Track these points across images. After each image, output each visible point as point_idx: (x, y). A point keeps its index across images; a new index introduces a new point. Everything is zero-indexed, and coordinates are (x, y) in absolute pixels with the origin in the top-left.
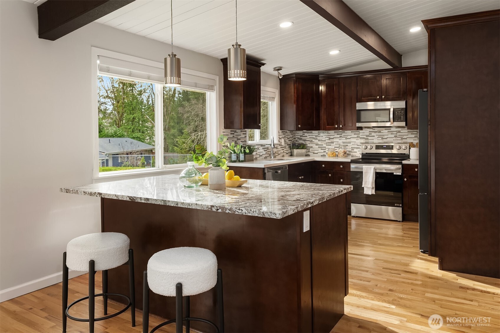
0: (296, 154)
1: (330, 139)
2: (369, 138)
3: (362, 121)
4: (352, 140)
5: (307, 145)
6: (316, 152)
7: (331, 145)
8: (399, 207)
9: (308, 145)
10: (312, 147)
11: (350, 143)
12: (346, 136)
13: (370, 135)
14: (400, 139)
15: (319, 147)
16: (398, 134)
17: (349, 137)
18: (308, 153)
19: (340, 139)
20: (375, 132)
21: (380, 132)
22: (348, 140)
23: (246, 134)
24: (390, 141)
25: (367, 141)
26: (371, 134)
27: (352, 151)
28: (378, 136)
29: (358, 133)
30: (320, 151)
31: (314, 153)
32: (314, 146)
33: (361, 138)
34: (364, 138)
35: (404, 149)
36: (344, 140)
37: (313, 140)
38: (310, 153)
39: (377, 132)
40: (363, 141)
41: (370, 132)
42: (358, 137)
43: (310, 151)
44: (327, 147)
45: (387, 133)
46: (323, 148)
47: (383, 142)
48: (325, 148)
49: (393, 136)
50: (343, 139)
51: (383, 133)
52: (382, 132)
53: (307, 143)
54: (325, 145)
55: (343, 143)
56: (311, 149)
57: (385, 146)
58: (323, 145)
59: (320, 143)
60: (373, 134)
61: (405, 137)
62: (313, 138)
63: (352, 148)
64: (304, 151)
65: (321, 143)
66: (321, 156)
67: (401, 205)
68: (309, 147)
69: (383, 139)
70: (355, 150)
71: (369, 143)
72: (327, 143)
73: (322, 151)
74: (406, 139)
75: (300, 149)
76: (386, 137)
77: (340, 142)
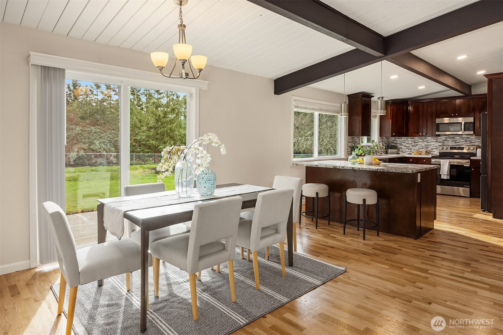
0: (390, 152)
1: (415, 142)
2: (445, 142)
3: (440, 131)
4: (432, 143)
6: (404, 151)
7: (415, 147)
8: (468, 187)
9: (399, 147)
11: (430, 145)
12: (427, 141)
13: (446, 140)
14: (469, 143)
16: (468, 139)
17: (429, 141)
18: (398, 152)
19: (423, 142)
20: (450, 138)
21: (453, 138)
22: (429, 144)
23: (360, 139)
24: (461, 144)
25: (444, 144)
27: (432, 151)
28: (452, 141)
29: (437, 139)
30: (407, 150)
31: (403, 152)
32: (403, 147)
33: (439, 142)
34: (441, 142)
35: (473, 150)
37: (403, 143)
38: (400, 152)
40: (440, 144)
41: (445, 138)
42: (437, 141)
44: (413, 148)
45: (459, 139)
46: (410, 149)
47: (456, 145)
49: (464, 141)
50: (425, 142)
52: (455, 138)
53: (398, 145)
54: (411, 147)
55: (425, 145)
56: (401, 149)
57: (457, 148)
58: (409, 147)
59: (407, 145)
60: (448, 139)
61: (473, 141)
62: (402, 142)
63: (432, 148)
64: (395, 150)
66: (408, 154)
69: (456, 142)
70: (434, 150)
72: (413, 145)
73: (409, 151)
74: (474, 143)
75: (393, 149)
76: (458, 141)
77: (423, 144)
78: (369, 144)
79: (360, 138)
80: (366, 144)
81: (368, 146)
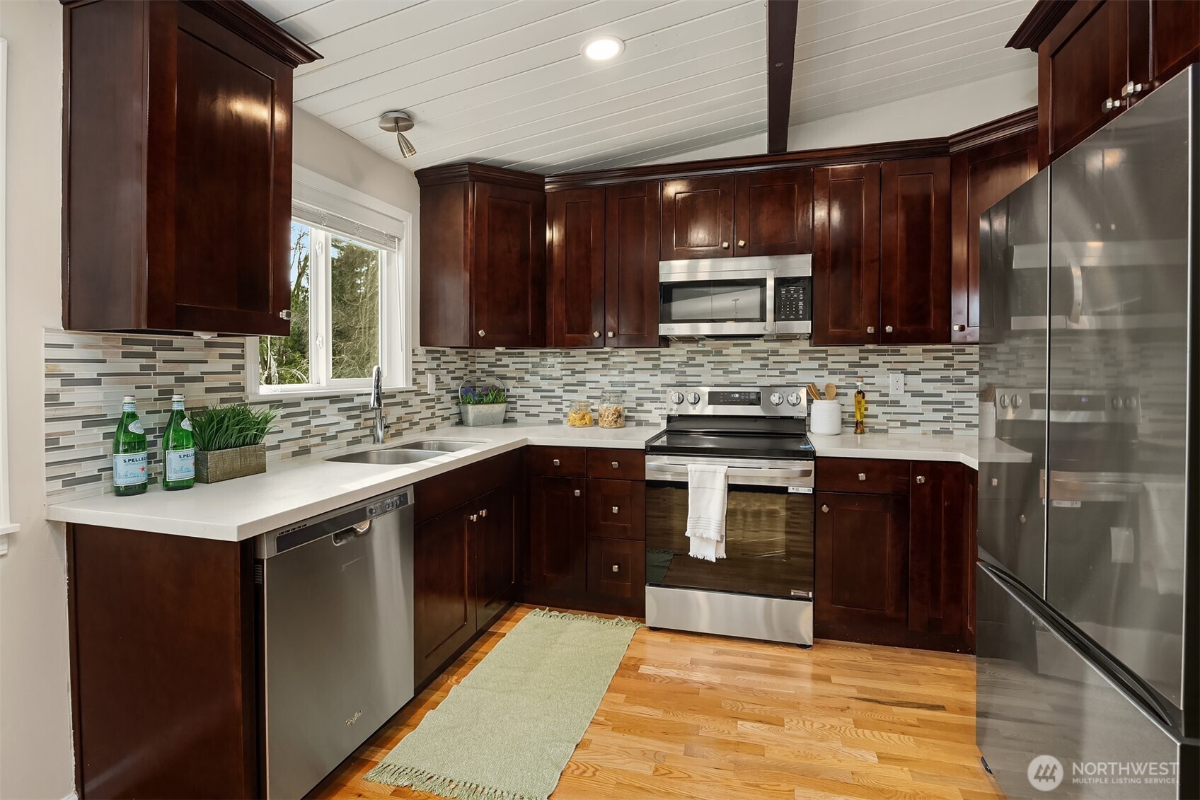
0: (476, 418)
1: (574, 372)
2: (689, 370)
3: (675, 318)
4: (638, 376)
5: (508, 390)
6: (533, 411)
7: (576, 391)
8: (807, 599)
9: (513, 392)
10: (523, 396)
11: (632, 384)
12: (621, 366)
13: (690, 362)
14: (777, 373)
15: (542, 397)
16: (772, 358)
17: (629, 367)
18: (510, 415)
19: (604, 372)
20: (705, 353)
21: (719, 353)
22: (627, 378)
24: (749, 378)
25: (682, 379)
26: (693, 359)
27: (639, 408)
28: (712, 365)
29: (657, 356)
30: (546, 407)
31: (528, 414)
32: (528, 393)
33: (664, 371)
35: (794, 404)
36: (614, 376)
37: (527, 377)
39: (711, 352)
40: (669, 379)
41: (689, 351)
42: (656, 367)
43: (516, 408)
44: (566, 396)
45: (739, 355)
46: (554, 400)
47: (728, 382)
48: (559, 400)
49: (757, 364)
50: (612, 372)
51: (727, 355)
52: (725, 352)
53: (510, 384)
54: (559, 392)
55: (613, 384)
56: (519, 403)
57: (737, 395)
58: (553, 391)
59: (544, 385)
60: (700, 359)
61: (792, 367)
62: (526, 371)
63: (638, 399)
64: (499, 408)
65: (549, 384)
66: (550, 422)
67: (811, 595)
68: (515, 397)
69: (726, 372)
70: (647, 406)
71: (688, 384)
72: (566, 385)
73: (552, 408)
74: (795, 373)
75: (486, 403)
76: (735, 367)
77: (604, 381)
78: (347, 385)
79: (242, 346)
80: (323, 384)
81: (334, 399)
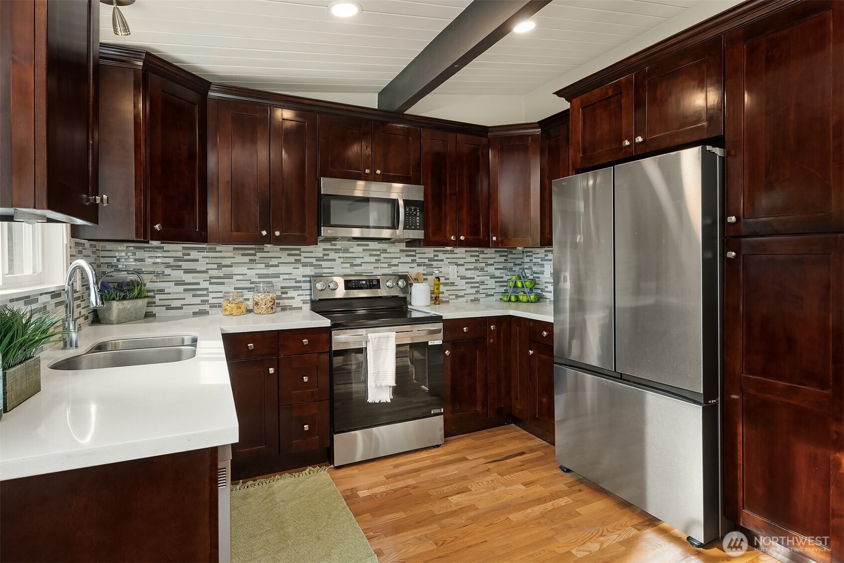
1: (220, 266)
2: (324, 264)
4: (282, 269)
5: (145, 285)
6: (175, 304)
7: (223, 284)
9: (149, 286)
11: (277, 276)
12: (266, 260)
13: (325, 257)
14: (386, 265)
15: (185, 290)
16: (383, 255)
17: (274, 262)
18: (150, 309)
19: (251, 266)
20: (337, 251)
21: (346, 251)
22: (272, 270)
24: (368, 270)
25: (319, 271)
26: (328, 255)
27: (284, 296)
28: (342, 260)
29: (298, 252)
30: (189, 299)
31: (169, 308)
32: (170, 288)
33: (305, 265)
34: (311, 265)
36: (261, 269)
37: (168, 271)
38: (154, 310)
39: (341, 249)
40: (309, 271)
41: (324, 250)
42: (297, 261)
44: (212, 288)
46: (198, 293)
47: (353, 273)
48: (205, 292)
49: (373, 259)
50: (259, 266)
51: (353, 252)
52: (351, 250)
53: (146, 278)
54: (205, 285)
55: (260, 276)
56: (158, 297)
57: (364, 282)
58: (198, 284)
59: (188, 278)
60: (332, 255)
61: (395, 262)
62: (168, 266)
63: (282, 288)
64: (141, 303)
65: (193, 278)
66: (195, 313)
68: (152, 291)
69: (352, 265)
70: (291, 293)
71: (324, 275)
72: (211, 278)
73: (198, 300)
74: (397, 265)
75: (131, 299)
76: (358, 261)
77: (252, 274)
